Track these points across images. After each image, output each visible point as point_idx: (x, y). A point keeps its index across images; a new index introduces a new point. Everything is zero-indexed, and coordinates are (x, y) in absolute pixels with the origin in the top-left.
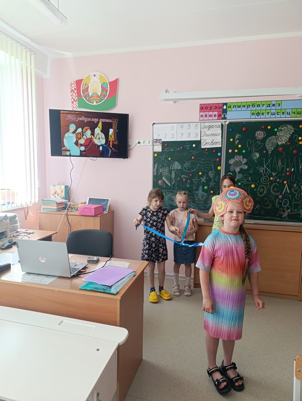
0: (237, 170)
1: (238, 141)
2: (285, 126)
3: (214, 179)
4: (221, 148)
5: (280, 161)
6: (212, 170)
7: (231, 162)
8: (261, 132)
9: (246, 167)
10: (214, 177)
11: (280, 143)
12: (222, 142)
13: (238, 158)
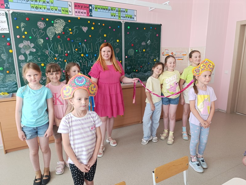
0: (28, 52)
1: (23, 29)
2: (59, 20)
3: (8, 61)
4: (9, 33)
5: (59, 46)
6: (4, 53)
7: (21, 46)
8: (41, 23)
9: (35, 50)
10: (8, 59)
11: (57, 33)
12: (9, 28)
13: (26, 43)
